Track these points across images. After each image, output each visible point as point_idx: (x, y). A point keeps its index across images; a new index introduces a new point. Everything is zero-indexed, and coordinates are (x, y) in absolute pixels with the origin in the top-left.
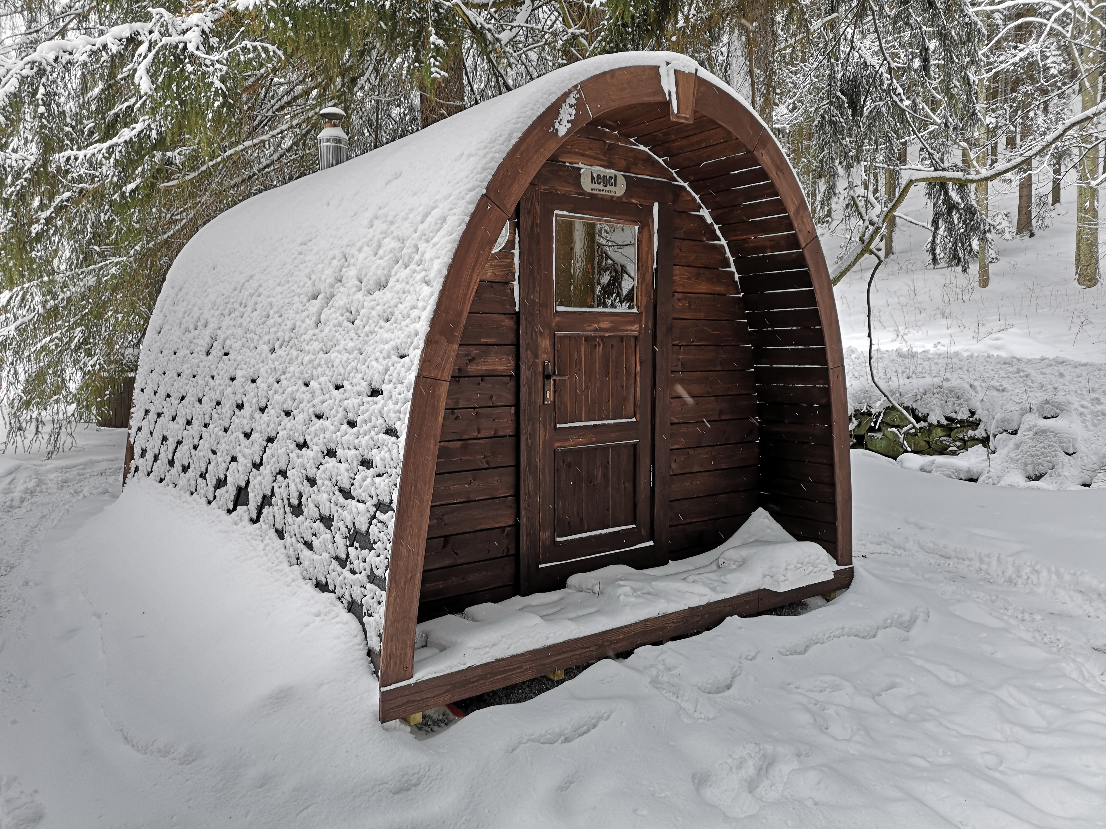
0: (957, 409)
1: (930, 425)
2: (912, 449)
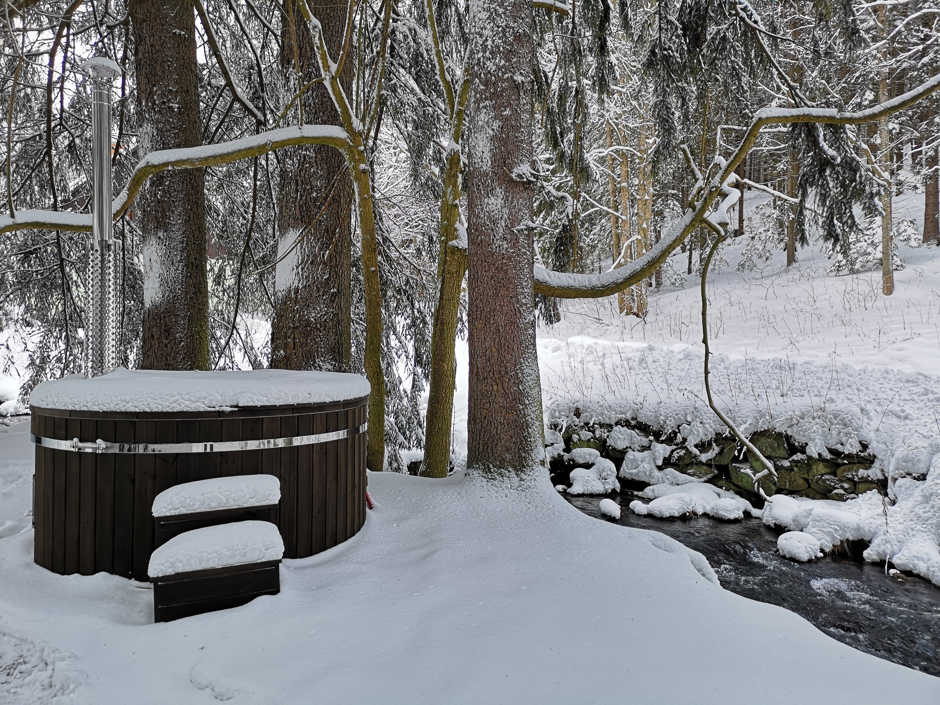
0: (844, 439)
1: (810, 458)
2: (787, 487)
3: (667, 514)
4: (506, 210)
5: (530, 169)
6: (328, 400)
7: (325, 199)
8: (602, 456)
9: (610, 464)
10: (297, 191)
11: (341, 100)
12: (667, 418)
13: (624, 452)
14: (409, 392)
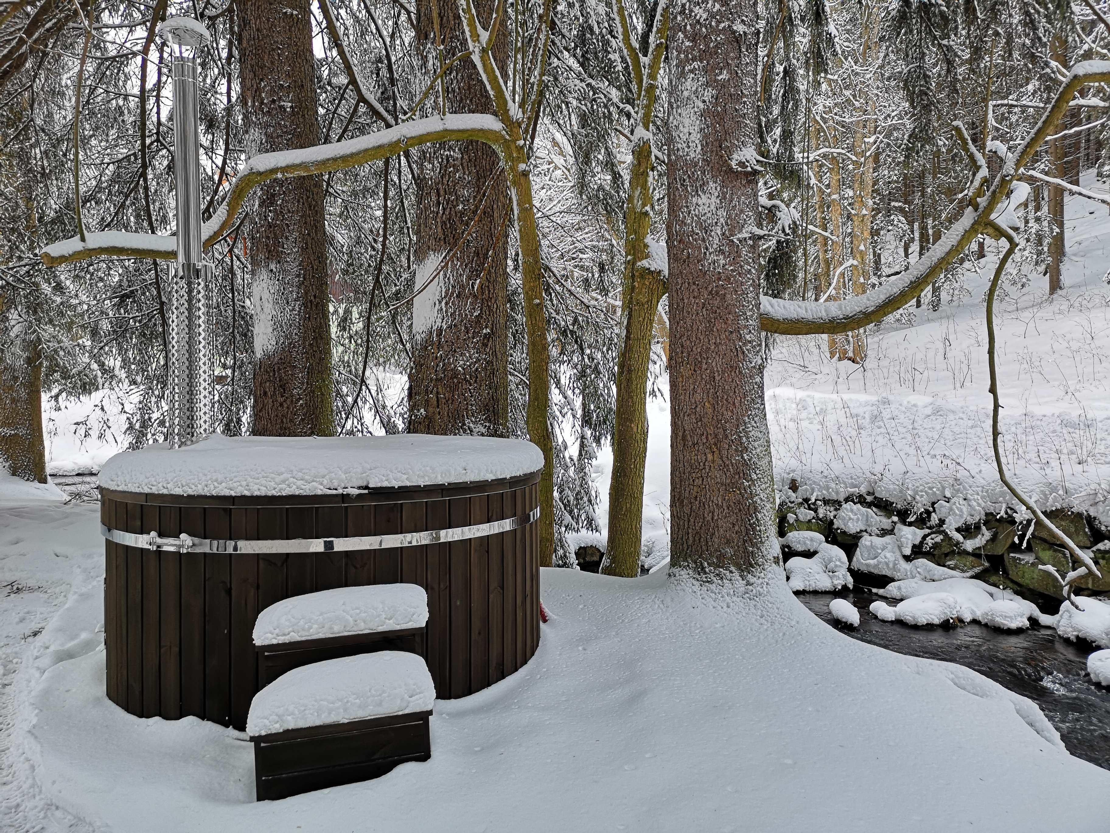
2: (1090, 586)
3: (923, 620)
4: (724, 213)
5: (755, 154)
6: (490, 477)
7: (475, 212)
8: (827, 541)
9: (838, 553)
10: (439, 203)
11: (493, 80)
12: (916, 493)
13: (856, 537)
14: (575, 458)
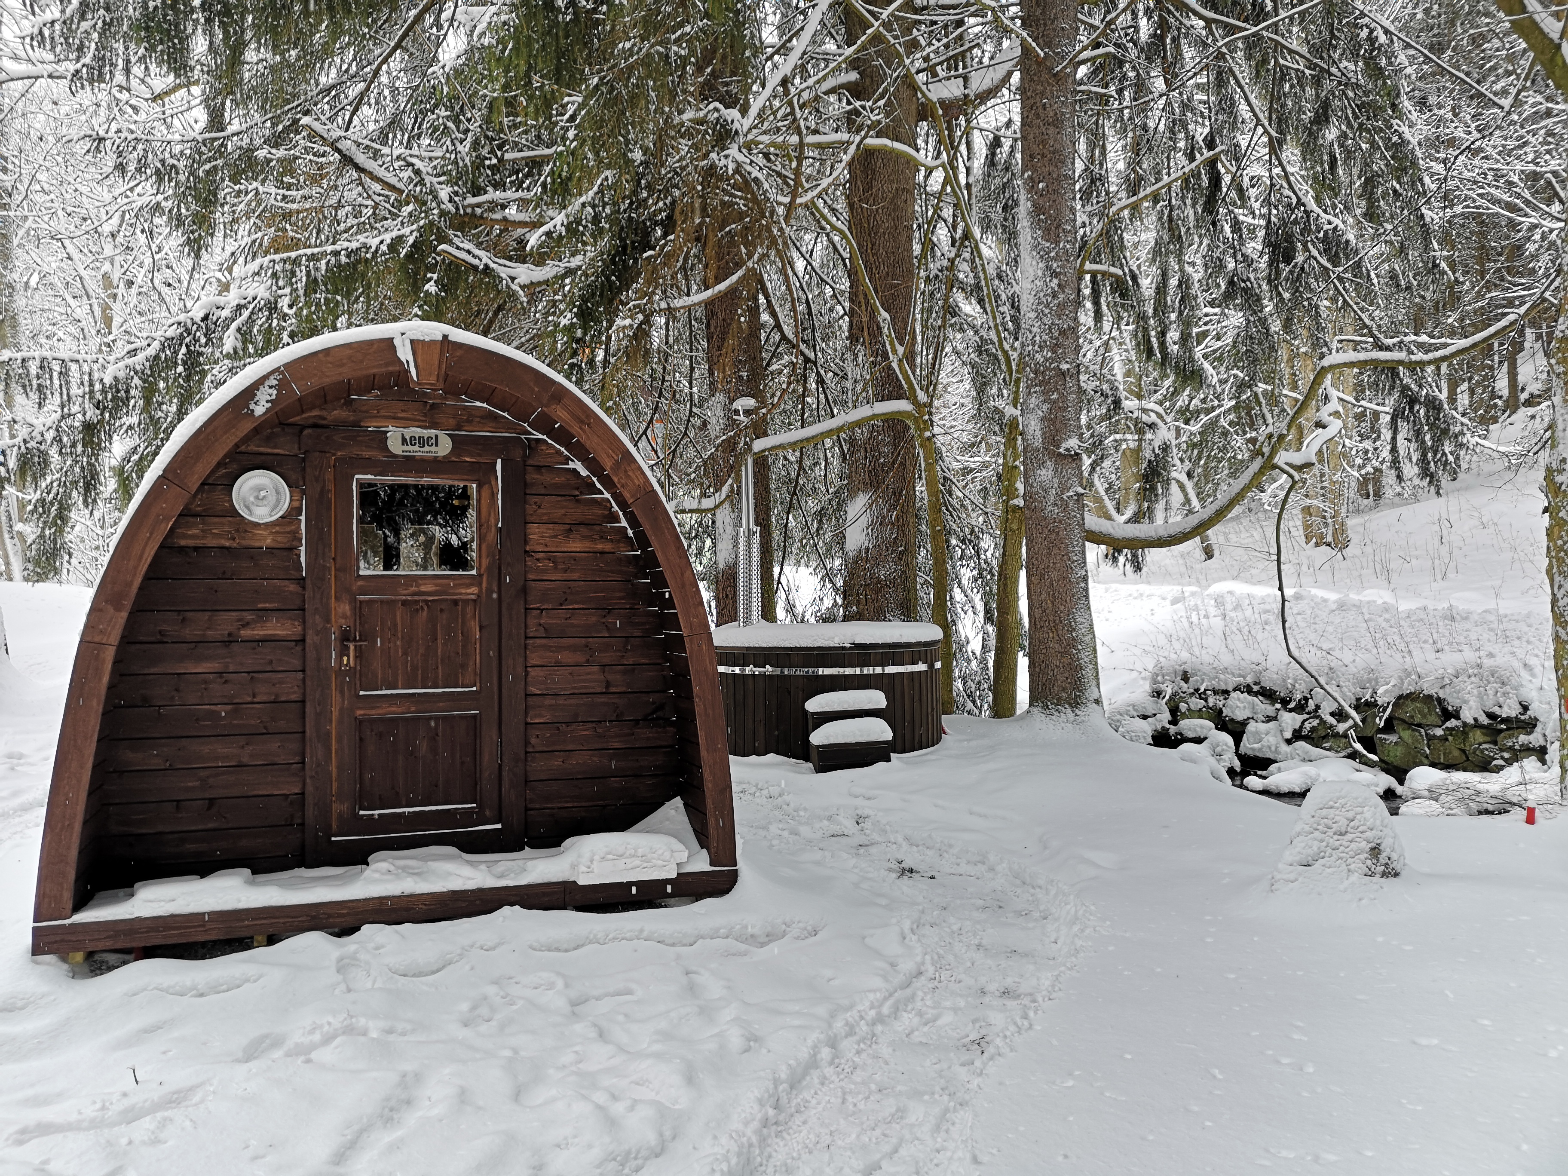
0: (1501, 700)
1: (1465, 724)
5: (1077, 442)
7: (893, 463)
8: (1217, 728)
9: (1227, 739)
10: (866, 458)
11: (907, 378)
12: (1296, 681)
